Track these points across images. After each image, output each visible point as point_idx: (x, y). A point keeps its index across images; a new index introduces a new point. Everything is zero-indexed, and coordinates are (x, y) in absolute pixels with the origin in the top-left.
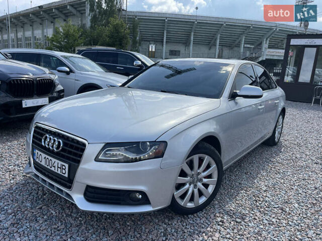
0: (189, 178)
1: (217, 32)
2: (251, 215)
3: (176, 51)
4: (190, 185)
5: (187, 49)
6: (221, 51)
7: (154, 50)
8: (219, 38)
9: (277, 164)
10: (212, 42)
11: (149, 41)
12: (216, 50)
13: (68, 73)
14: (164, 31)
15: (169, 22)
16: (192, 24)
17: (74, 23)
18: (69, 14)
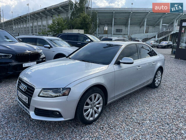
0: (90, 106)
1: (145, 17)
2: (120, 125)
3: (119, 30)
4: (91, 109)
5: (126, 28)
6: (147, 29)
7: (107, 29)
8: (146, 21)
9: (151, 99)
10: (142, 23)
11: (104, 25)
12: (144, 28)
13: (49, 48)
14: (112, 18)
15: (116, 13)
16: (129, 13)
17: (63, 16)
18: (60, 12)
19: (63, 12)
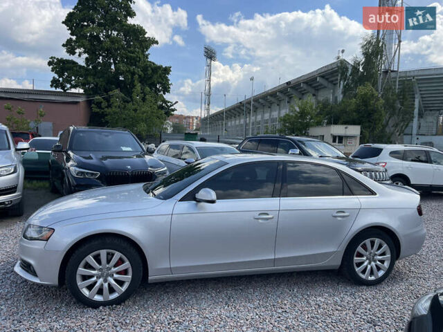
0: (96, 272)
4: (99, 278)
11: (438, 110)
18: (319, 87)
19: (325, 87)
